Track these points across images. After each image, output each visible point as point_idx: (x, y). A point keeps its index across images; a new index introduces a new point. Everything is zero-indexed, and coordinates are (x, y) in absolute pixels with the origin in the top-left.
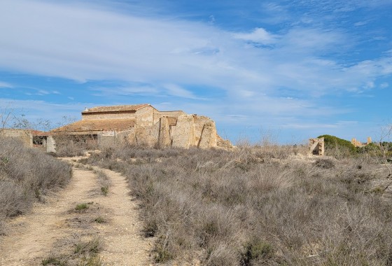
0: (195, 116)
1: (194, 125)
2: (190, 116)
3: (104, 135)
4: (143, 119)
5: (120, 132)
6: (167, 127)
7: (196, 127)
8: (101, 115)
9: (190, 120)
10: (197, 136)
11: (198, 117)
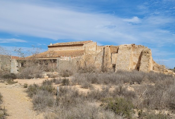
0: (133, 45)
1: (132, 52)
2: (129, 45)
3: (61, 59)
4: (90, 49)
5: (73, 58)
6: (110, 54)
7: (134, 55)
8: (60, 48)
9: (130, 49)
10: (134, 61)
11: (136, 46)
